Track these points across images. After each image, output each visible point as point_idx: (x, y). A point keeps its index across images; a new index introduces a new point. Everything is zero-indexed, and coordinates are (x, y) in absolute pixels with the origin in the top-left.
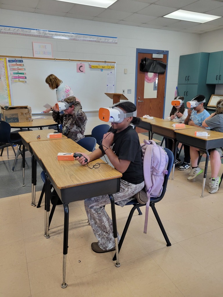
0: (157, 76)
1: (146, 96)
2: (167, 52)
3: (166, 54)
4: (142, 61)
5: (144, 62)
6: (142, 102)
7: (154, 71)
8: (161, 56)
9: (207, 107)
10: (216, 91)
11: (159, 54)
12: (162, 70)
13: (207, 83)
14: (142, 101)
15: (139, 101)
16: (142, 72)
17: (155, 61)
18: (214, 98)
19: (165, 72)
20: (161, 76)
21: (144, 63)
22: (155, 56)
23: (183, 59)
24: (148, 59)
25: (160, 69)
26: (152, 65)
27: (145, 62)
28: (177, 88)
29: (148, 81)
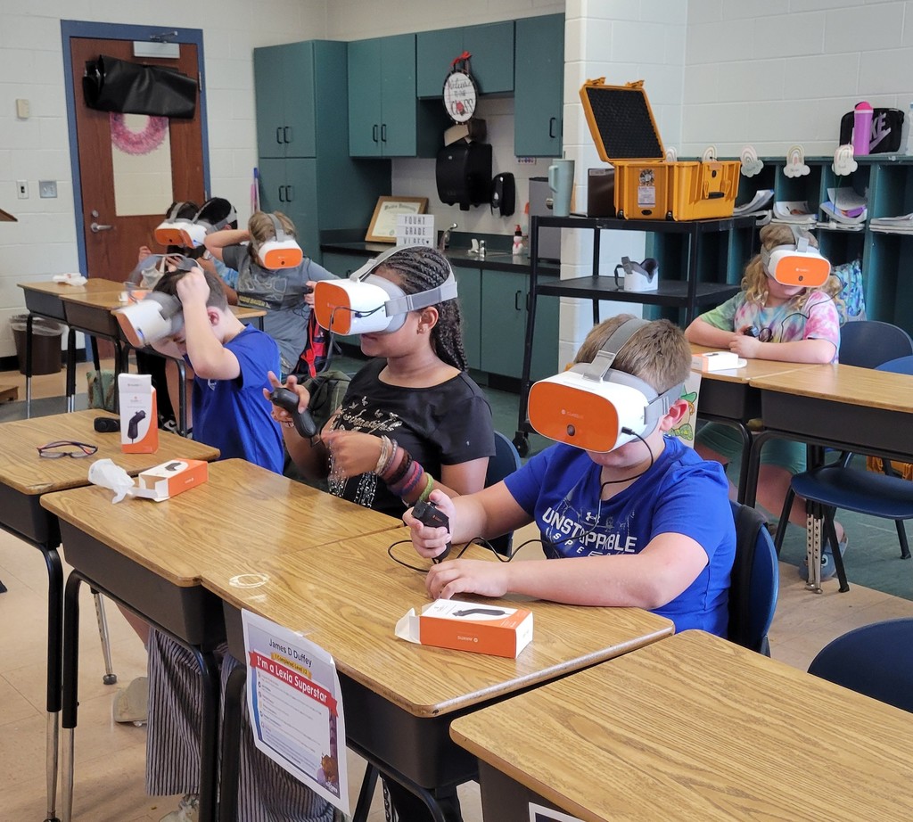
0: (163, 127)
1: (126, 206)
2: (198, 33)
3: (191, 41)
4: (91, 70)
5: (98, 74)
6: (107, 230)
7: (149, 108)
8: (171, 51)
9: (364, 246)
10: (397, 184)
11: (161, 42)
12: (182, 104)
13: (351, 155)
14: (108, 227)
15: (93, 225)
16: (95, 112)
17: (147, 70)
18: (386, 207)
19: (193, 110)
20: (184, 127)
21: (96, 79)
22: (142, 49)
23: (265, 60)
24: (114, 62)
25: (172, 100)
26: (135, 84)
27: (102, 73)
28: (257, 174)
29: (129, 148)
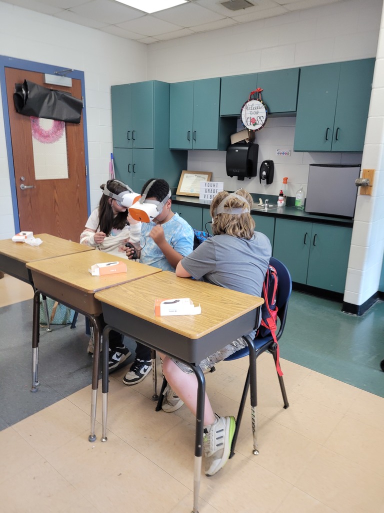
0: (62, 128)
1: (41, 174)
2: (81, 74)
3: (78, 77)
4: (19, 89)
5: (24, 92)
6: (31, 189)
7: (54, 116)
8: (67, 82)
9: (175, 197)
10: (190, 164)
11: (62, 76)
12: (74, 115)
13: (172, 146)
14: (32, 186)
15: (22, 185)
16: (21, 116)
17: (53, 93)
18: (187, 177)
19: (80, 118)
20: (73, 128)
21: (23, 95)
22: (50, 79)
24: (33, 85)
25: (68, 112)
26: (46, 100)
27: (26, 91)
28: (113, 156)
29: (42, 139)
